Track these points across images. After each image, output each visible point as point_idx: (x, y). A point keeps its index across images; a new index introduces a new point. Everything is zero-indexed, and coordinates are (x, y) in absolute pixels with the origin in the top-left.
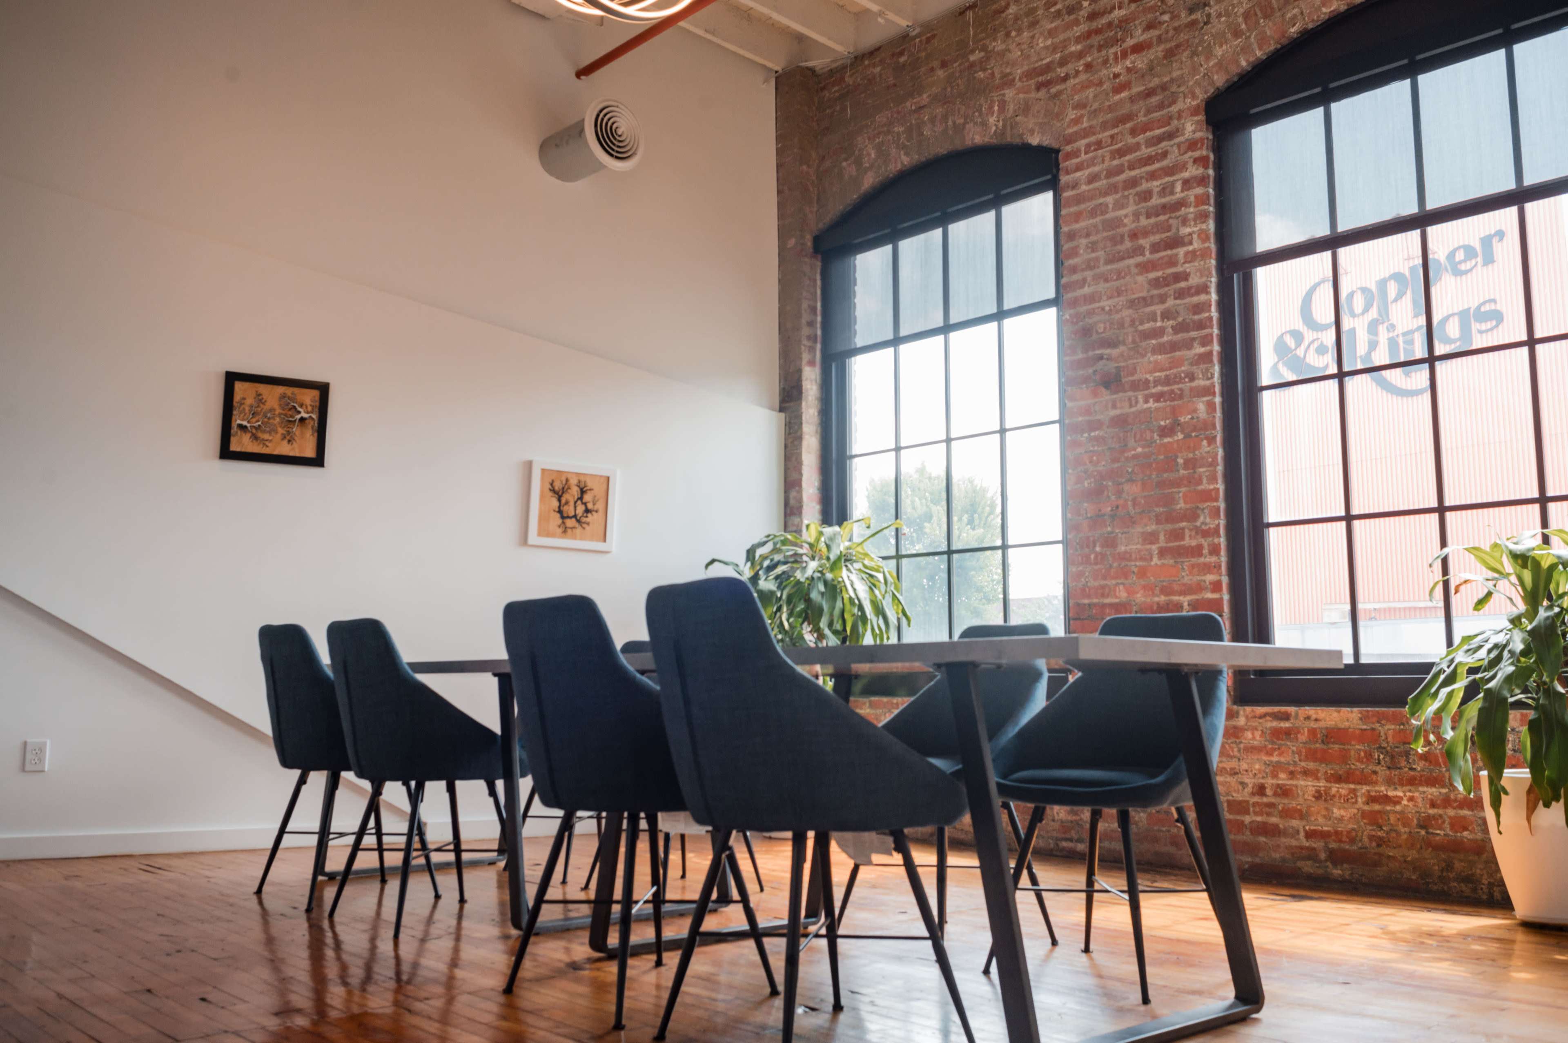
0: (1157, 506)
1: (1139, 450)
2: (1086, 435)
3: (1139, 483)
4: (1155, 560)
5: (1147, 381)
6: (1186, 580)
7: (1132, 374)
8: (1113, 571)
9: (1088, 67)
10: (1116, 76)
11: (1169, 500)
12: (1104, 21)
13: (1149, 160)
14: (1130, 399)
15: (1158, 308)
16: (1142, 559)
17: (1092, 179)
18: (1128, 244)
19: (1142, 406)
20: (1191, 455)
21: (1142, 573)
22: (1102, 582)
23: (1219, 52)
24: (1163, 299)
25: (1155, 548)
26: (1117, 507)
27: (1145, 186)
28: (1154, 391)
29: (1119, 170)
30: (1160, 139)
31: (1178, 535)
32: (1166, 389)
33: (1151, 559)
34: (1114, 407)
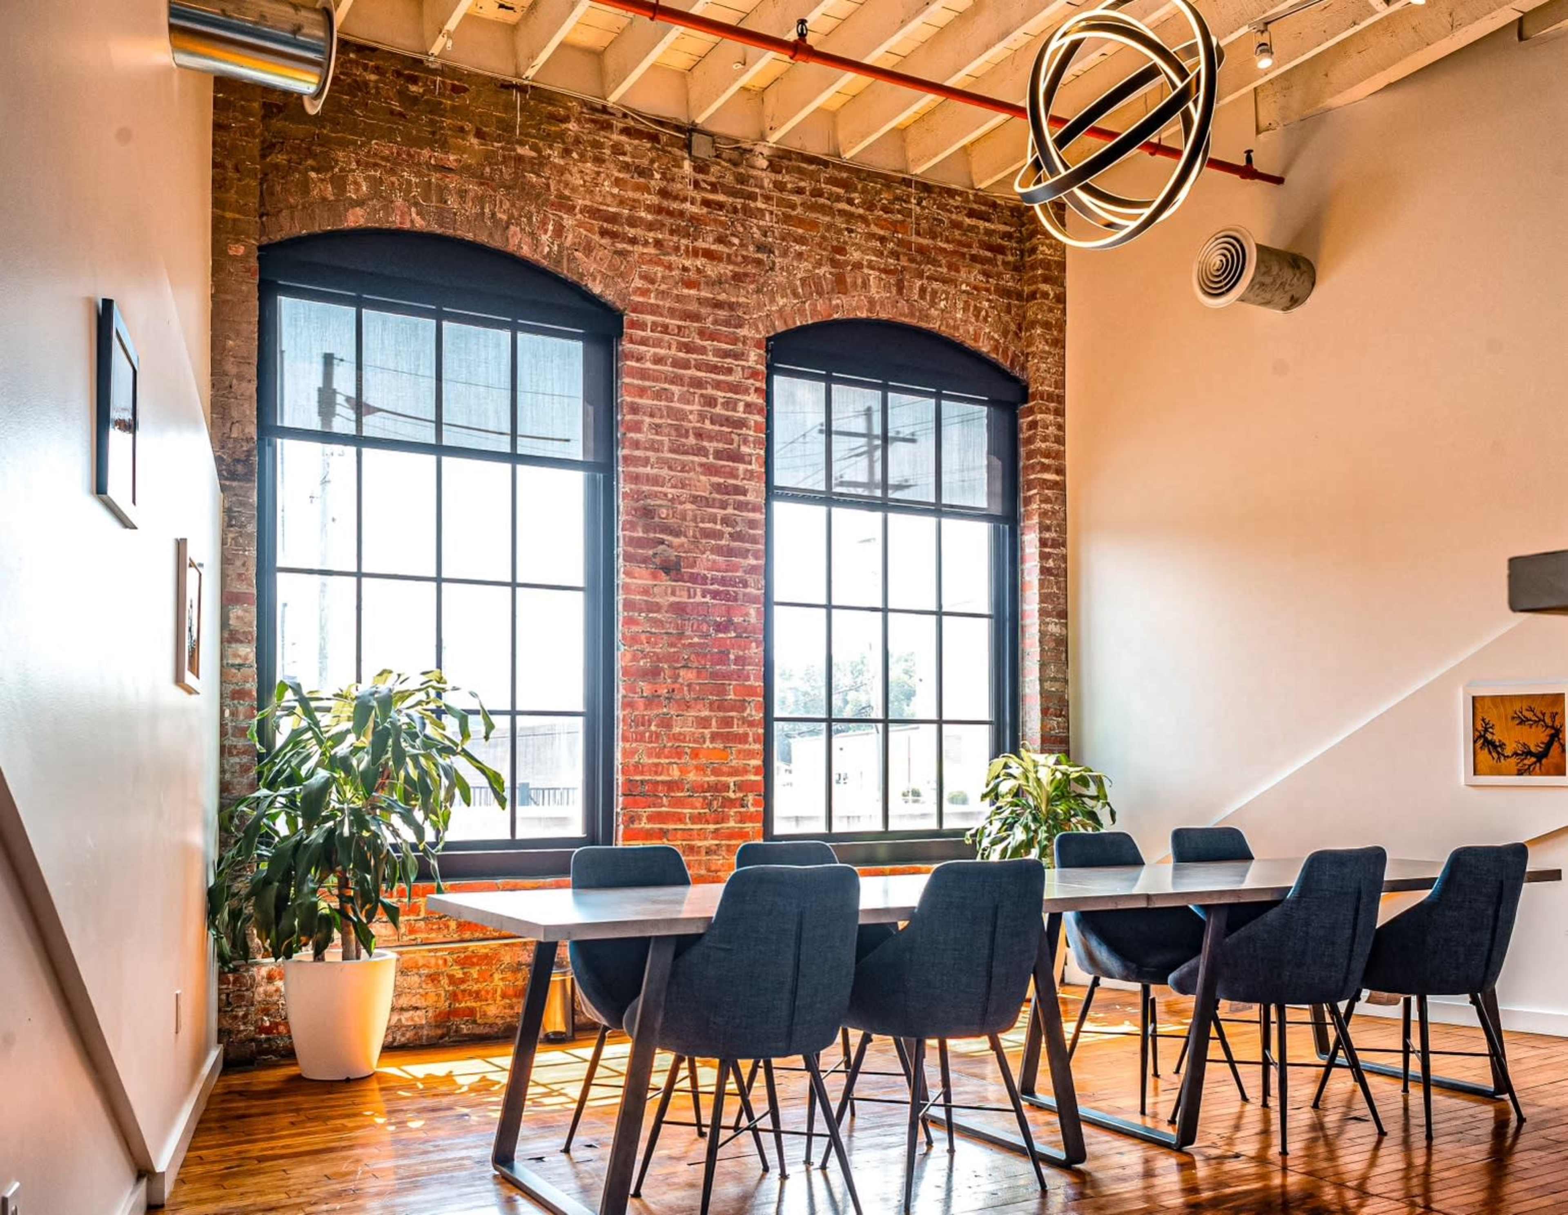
0: (711, 694)
1: (696, 640)
2: (643, 615)
3: (695, 671)
4: (708, 744)
5: (705, 578)
6: (734, 763)
7: (692, 567)
8: (666, 750)
9: (658, 243)
10: (685, 269)
11: (721, 690)
12: (675, 206)
13: (714, 369)
14: (689, 591)
15: (720, 513)
16: (695, 741)
17: (658, 360)
18: (692, 440)
19: (699, 599)
20: (741, 653)
21: (695, 754)
22: (656, 761)
23: (781, 301)
24: (724, 505)
25: (707, 732)
26: (673, 690)
27: (710, 391)
28: (711, 587)
29: (686, 365)
30: (726, 354)
31: (727, 722)
32: (721, 589)
33: (704, 742)
34: (673, 593)
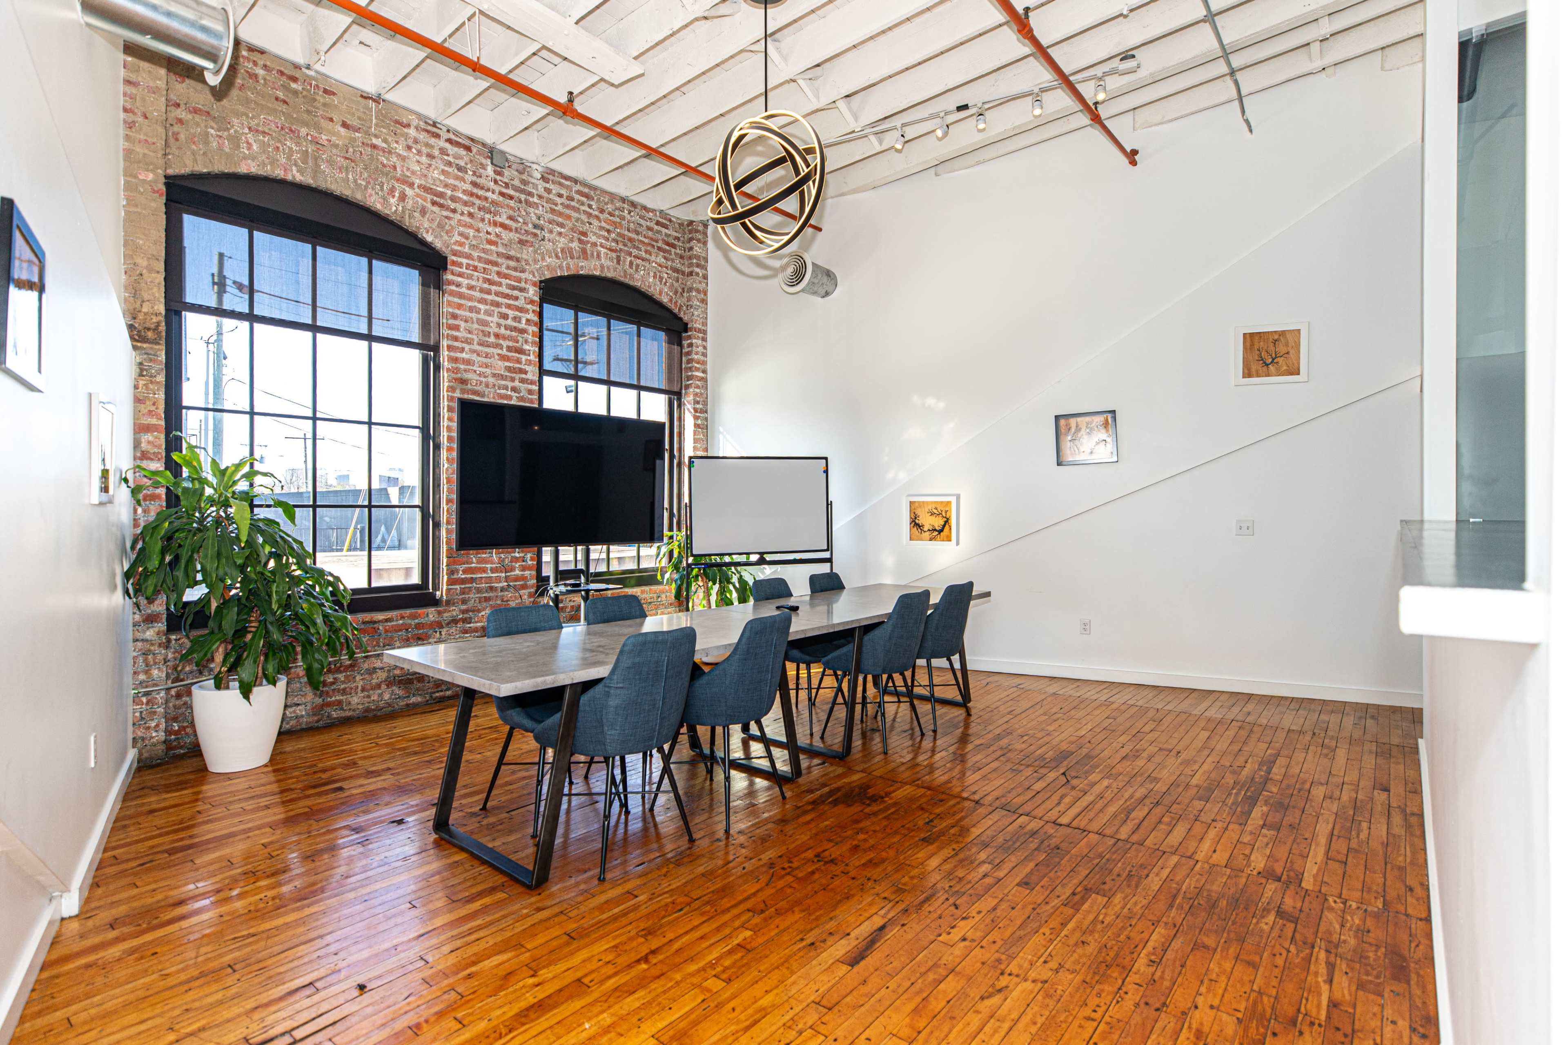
9: (471, 215)
10: (488, 233)
12: (481, 193)
13: (507, 296)
15: (510, 384)
17: (471, 288)
18: (492, 339)
23: (549, 260)
24: (513, 380)
27: (504, 310)
29: (489, 292)
30: (514, 288)
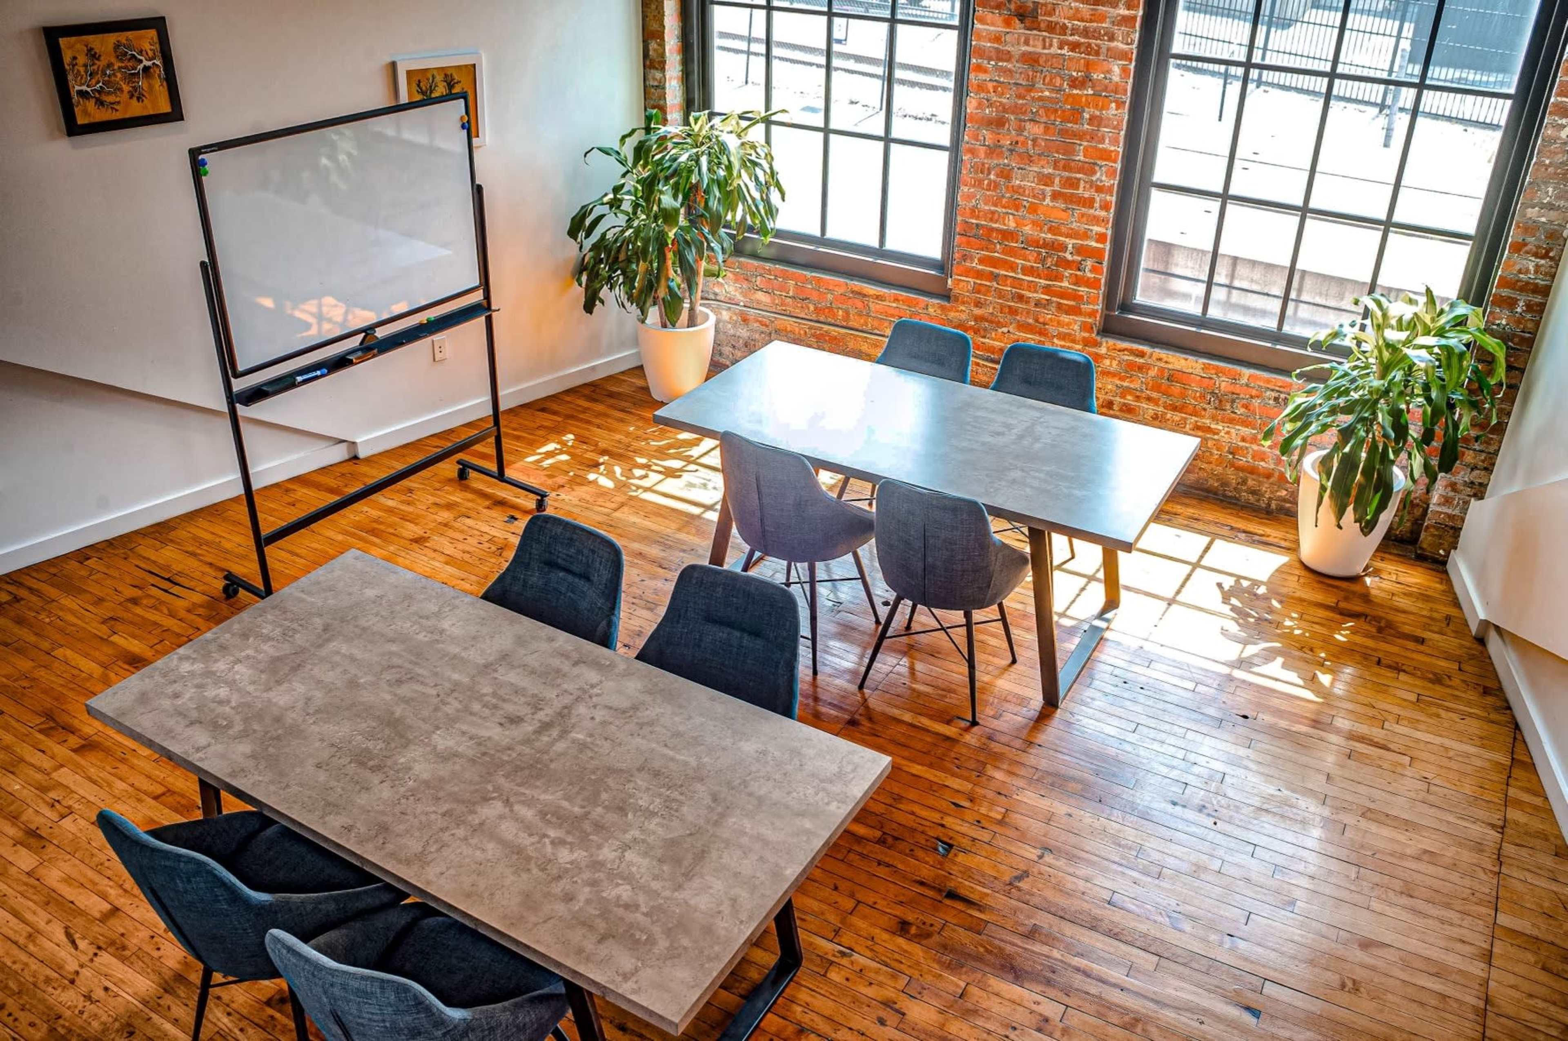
0: (1058, 152)
1: (1047, 93)
2: (993, 63)
3: (1042, 126)
4: (1048, 201)
5: (1064, 28)
6: (1074, 225)
7: (1050, 15)
8: (1004, 200)
11: (1069, 150)
14: (1044, 40)
16: (1034, 197)
19: (1054, 50)
20: (1097, 113)
21: (1033, 209)
22: (993, 208)
25: (1048, 189)
26: (1017, 143)
28: (1071, 38)
31: (1073, 183)
32: (1083, 40)
33: (1044, 200)
34: (1027, 43)
